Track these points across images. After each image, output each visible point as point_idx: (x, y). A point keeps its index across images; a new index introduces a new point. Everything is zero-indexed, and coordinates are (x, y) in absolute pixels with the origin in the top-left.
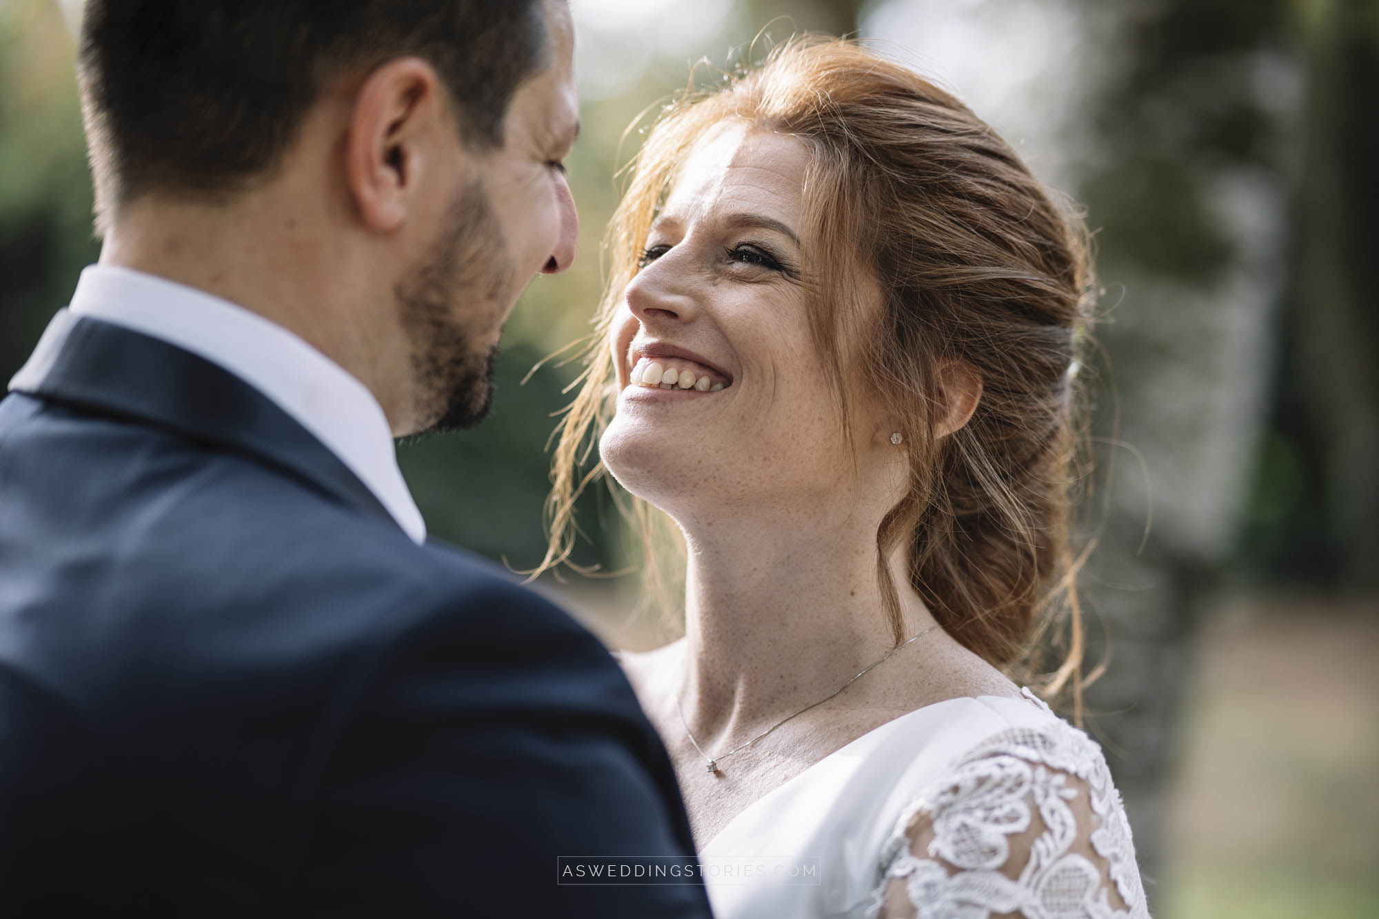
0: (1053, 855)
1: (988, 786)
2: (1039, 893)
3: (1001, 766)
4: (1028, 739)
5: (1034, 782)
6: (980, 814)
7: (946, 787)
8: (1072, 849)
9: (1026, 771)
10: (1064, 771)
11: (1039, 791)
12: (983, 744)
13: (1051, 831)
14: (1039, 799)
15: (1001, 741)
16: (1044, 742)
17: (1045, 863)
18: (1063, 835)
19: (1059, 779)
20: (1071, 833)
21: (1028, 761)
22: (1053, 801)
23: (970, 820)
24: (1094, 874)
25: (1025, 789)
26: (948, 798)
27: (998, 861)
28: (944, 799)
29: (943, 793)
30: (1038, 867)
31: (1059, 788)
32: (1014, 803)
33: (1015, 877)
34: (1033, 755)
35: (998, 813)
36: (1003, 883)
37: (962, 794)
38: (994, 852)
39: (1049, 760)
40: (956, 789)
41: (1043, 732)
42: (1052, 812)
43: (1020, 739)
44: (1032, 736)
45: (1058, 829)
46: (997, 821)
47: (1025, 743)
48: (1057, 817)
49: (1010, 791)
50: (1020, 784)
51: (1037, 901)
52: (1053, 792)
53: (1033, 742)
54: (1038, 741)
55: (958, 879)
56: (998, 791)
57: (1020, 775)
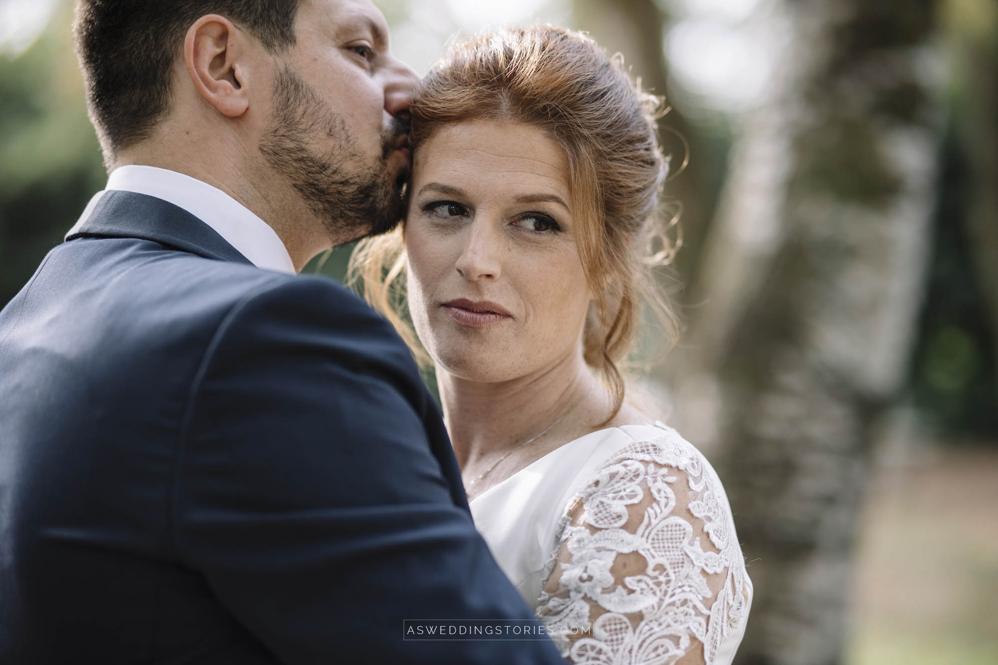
0: (660, 517)
1: (617, 478)
2: (650, 541)
3: (626, 466)
4: (645, 448)
5: (646, 473)
6: (611, 495)
7: (591, 482)
8: (673, 513)
9: (641, 467)
10: (669, 466)
11: (649, 479)
12: (616, 455)
13: (658, 503)
14: (650, 484)
15: (626, 452)
16: (655, 449)
17: (654, 522)
18: (666, 505)
19: (664, 471)
20: (672, 503)
21: (642, 461)
22: (660, 484)
23: (604, 500)
24: (689, 528)
25: (641, 478)
26: (594, 489)
27: (622, 522)
28: (590, 490)
29: (590, 486)
30: (649, 524)
31: (663, 476)
32: (634, 486)
33: (634, 532)
34: (647, 458)
35: (623, 493)
36: (625, 535)
37: (601, 485)
38: (619, 517)
39: (658, 460)
40: (597, 483)
41: (654, 443)
42: (659, 491)
43: (639, 449)
44: (647, 446)
45: (663, 501)
46: (622, 498)
47: (643, 451)
48: (662, 493)
49: (631, 480)
50: (637, 476)
51: (649, 546)
52: (659, 479)
53: (648, 450)
54: (651, 448)
55: (597, 535)
56: (623, 481)
57: (637, 470)
